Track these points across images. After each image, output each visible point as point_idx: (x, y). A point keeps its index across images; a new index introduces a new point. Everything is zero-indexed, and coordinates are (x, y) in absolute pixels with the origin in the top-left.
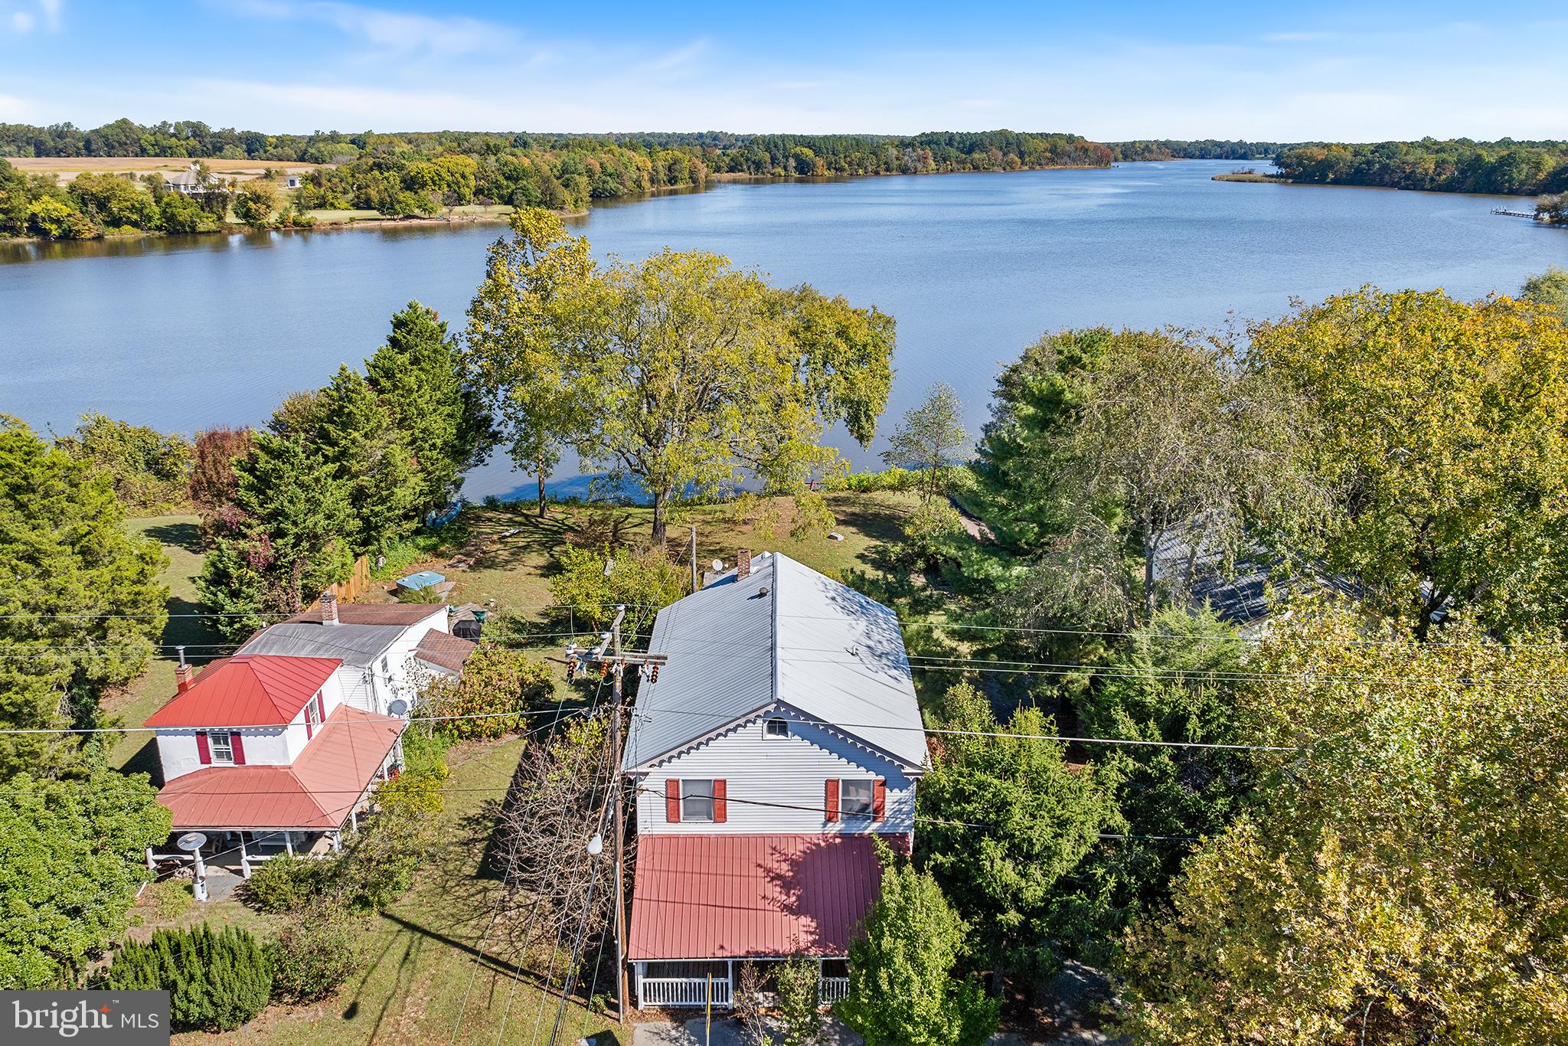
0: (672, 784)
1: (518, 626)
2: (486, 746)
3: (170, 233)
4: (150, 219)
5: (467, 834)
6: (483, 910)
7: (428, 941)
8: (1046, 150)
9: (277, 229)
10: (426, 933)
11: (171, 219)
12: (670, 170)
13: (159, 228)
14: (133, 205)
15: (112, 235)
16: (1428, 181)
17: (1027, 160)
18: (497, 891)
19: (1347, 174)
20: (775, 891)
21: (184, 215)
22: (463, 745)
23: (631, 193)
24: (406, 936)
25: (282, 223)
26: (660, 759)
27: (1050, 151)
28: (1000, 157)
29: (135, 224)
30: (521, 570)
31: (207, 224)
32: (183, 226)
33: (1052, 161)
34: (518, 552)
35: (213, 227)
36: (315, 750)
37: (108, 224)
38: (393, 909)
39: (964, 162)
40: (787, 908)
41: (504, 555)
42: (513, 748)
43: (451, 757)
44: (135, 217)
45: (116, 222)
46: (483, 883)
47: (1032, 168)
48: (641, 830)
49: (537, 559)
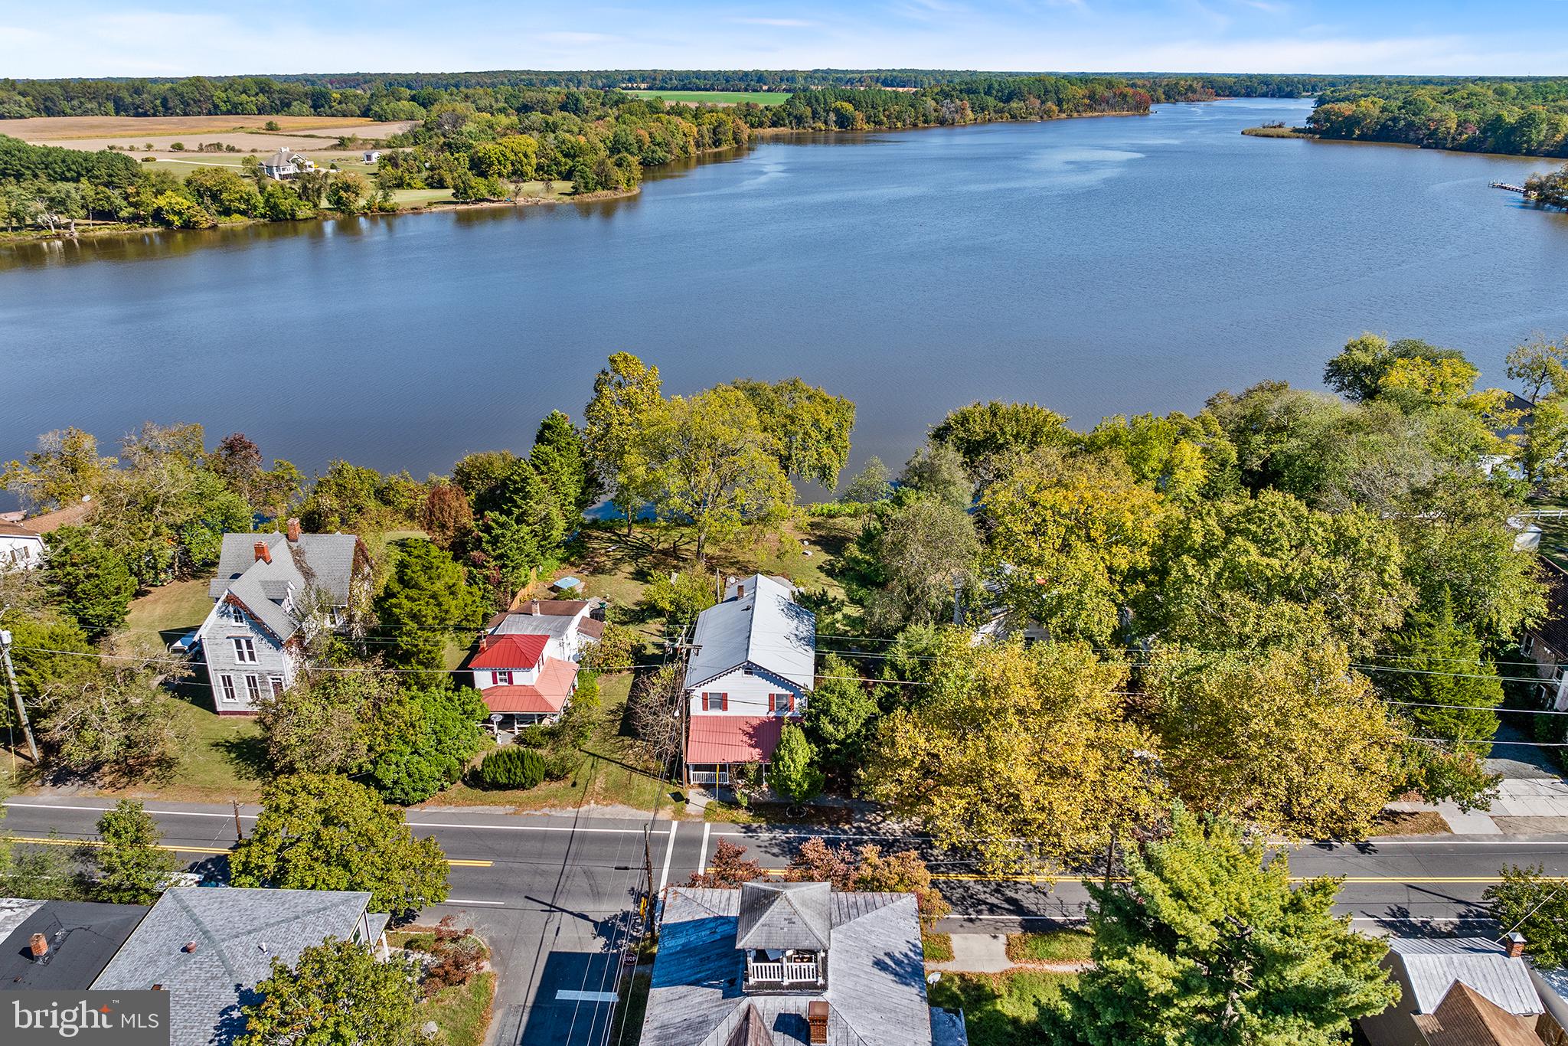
0: (705, 695)
1: (624, 612)
2: (614, 677)
3: (273, 220)
4: (255, 208)
5: (611, 717)
6: (623, 748)
7: (601, 760)
8: (1084, 97)
9: (365, 214)
10: (599, 757)
11: (274, 207)
12: (714, 133)
13: (263, 216)
14: (241, 197)
15: (225, 223)
16: (1449, 140)
17: (1065, 107)
18: (628, 741)
19: (1374, 131)
20: (746, 739)
21: (285, 204)
22: (604, 676)
23: (678, 159)
24: (591, 758)
25: (369, 209)
26: (699, 684)
27: (1089, 98)
28: (1038, 106)
29: (243, 213)
30: (620, 575)
31: (304, 212)
32: (285, 214)
33: (1091, 108)
34: (617, 562)
35: (310, 214)
36: (543, 676)
37: (220, 213)
38: (584, 747)
39: (1001, 111)
40: (751, 745)
41: (609, 565)
42: (628, 679)
43: (600, 684)
44: (243, 206)
45: (227, 212)
46: (621, 738)
47: (1070, 116)
48: (691, 714)
49: (628, 568)
